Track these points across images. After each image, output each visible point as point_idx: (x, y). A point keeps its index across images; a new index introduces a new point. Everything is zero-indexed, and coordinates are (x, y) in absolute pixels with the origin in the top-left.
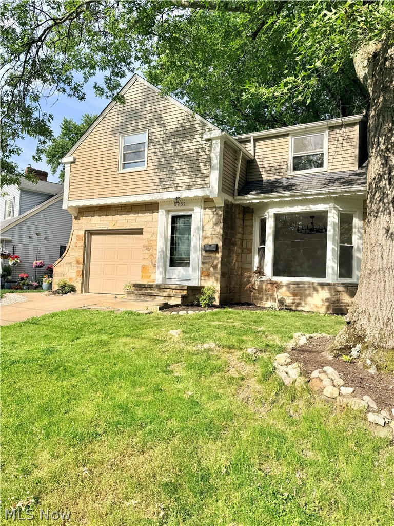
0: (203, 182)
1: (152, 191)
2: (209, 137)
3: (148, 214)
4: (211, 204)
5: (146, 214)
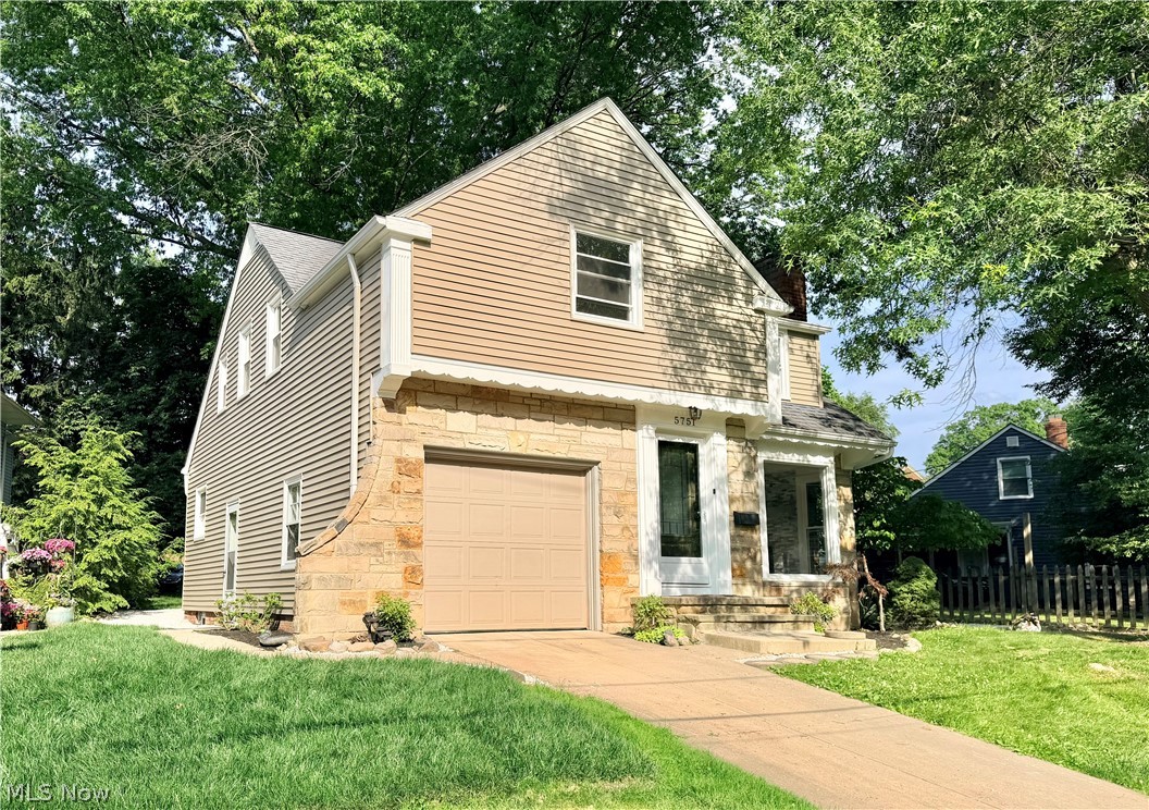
0: (754, 391)
3: (611, 430)
4: (738, 433)
5: (605, 430)
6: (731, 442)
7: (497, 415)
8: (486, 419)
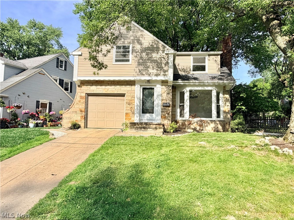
0: (164, 73)
1: (134, 75)
2: (168, 53)
3: (129, 86)
4: (166, 84)
5: (127, 86)
6: (163, 86)
7: (101, 86)
8: (99, 87)
